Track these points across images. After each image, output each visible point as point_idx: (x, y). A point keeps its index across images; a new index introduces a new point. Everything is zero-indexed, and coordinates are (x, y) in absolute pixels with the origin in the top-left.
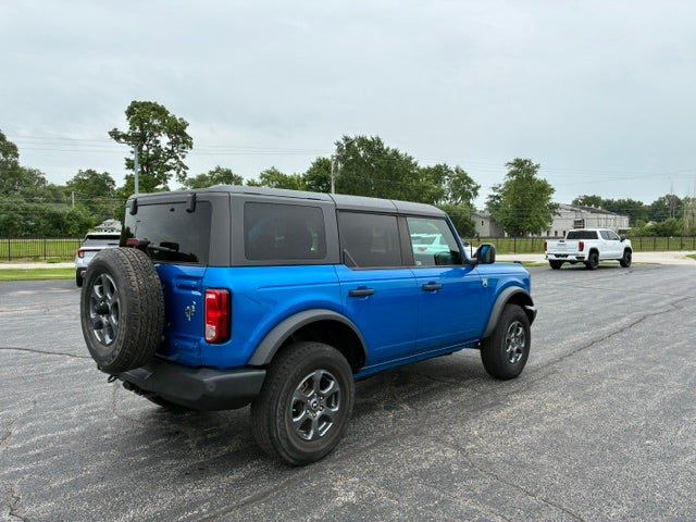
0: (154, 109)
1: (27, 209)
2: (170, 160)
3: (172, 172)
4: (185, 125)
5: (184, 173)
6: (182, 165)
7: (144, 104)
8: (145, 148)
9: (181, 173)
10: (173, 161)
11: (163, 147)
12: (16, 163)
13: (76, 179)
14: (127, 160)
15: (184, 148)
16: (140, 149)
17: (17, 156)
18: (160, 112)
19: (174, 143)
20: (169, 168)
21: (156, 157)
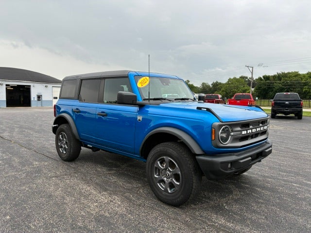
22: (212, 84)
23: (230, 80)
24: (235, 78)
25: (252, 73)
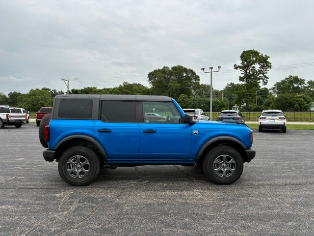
0: (252, 53)
1: (200, 100)
2: (260, 75)
3: (261, 81)
4: (267, 57)
5: (266, 80)
6: (266, 77)
7: (248, 52)
8: (248, 71)
9: (265, 80)
10: (261, 75)
11: (257, 69)
12: (198, 83)
13: (226, 87)
14: (240, 77)
15: (266, 69)
16: (246, 72)
17: (199, 80)
18: (255, 53)
19: (262, 67)
20: (259, 79)
21: (253, 74)
22: (9, 95)
23: (32, 91)
24: (37, 90)
25: (68, 87)
